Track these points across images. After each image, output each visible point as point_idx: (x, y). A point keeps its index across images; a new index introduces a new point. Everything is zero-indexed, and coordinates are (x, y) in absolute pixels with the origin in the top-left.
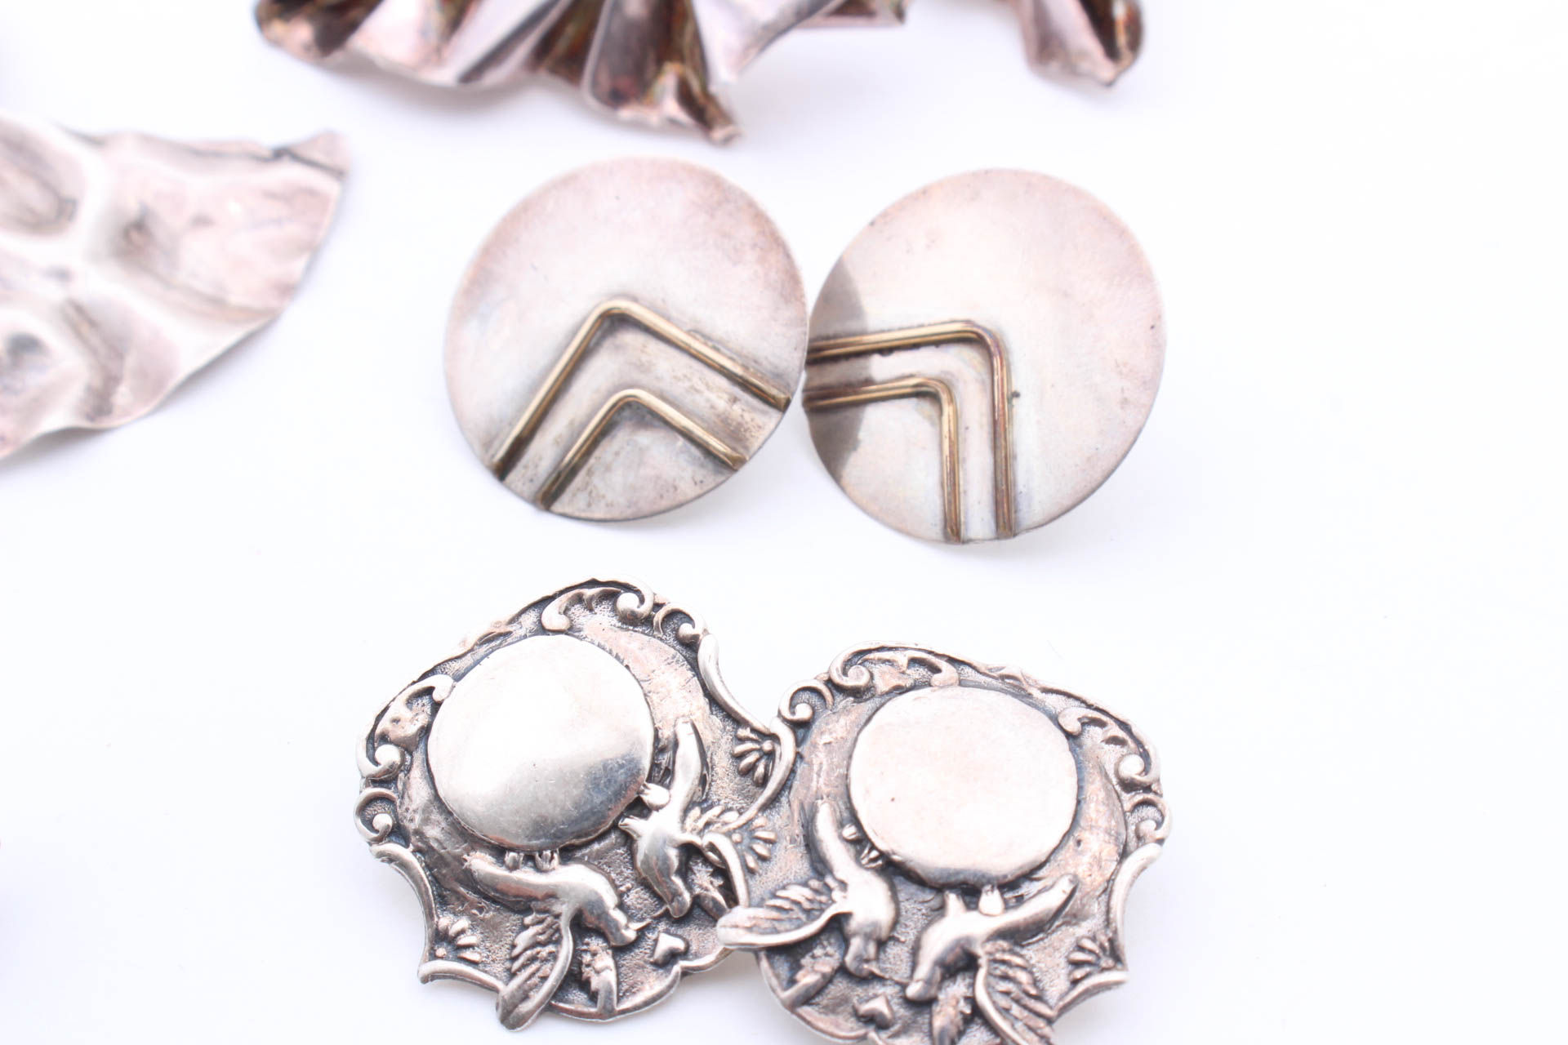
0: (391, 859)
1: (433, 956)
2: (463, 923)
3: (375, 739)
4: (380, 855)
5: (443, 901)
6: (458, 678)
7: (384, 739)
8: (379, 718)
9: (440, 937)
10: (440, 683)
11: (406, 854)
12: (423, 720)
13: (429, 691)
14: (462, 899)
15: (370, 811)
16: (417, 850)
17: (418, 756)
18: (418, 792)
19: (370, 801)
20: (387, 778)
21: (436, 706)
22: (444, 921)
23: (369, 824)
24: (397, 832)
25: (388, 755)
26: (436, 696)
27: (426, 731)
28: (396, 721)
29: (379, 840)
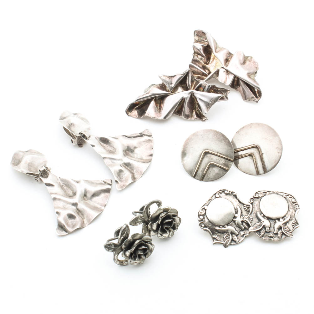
0: (205, 230)
1: (214, 241)
2: (216, 236)
3: (199, 216)
4: (203, 230)
5: (213, 234)
6: (207, 206)
7: (200, 215)
8: (199, 213)
9: (214, 238)
10: (205, 207)
11: (207, 229)
12: (204, 212)
13: (204, 208)
14: (216, 233)
15: (201, 225)
16: (208, 228)
17: (205, 216)
18: (206, 220)
19: (201, 224)
20: (202, 220)
21: (206, 210)
22: (214, 236)
23: (201, 226)
24: (205, 227)
25: (201, 217)
26: (205, 209)
27: (205, 213)
28: (201, 213)
29: (203, 228)
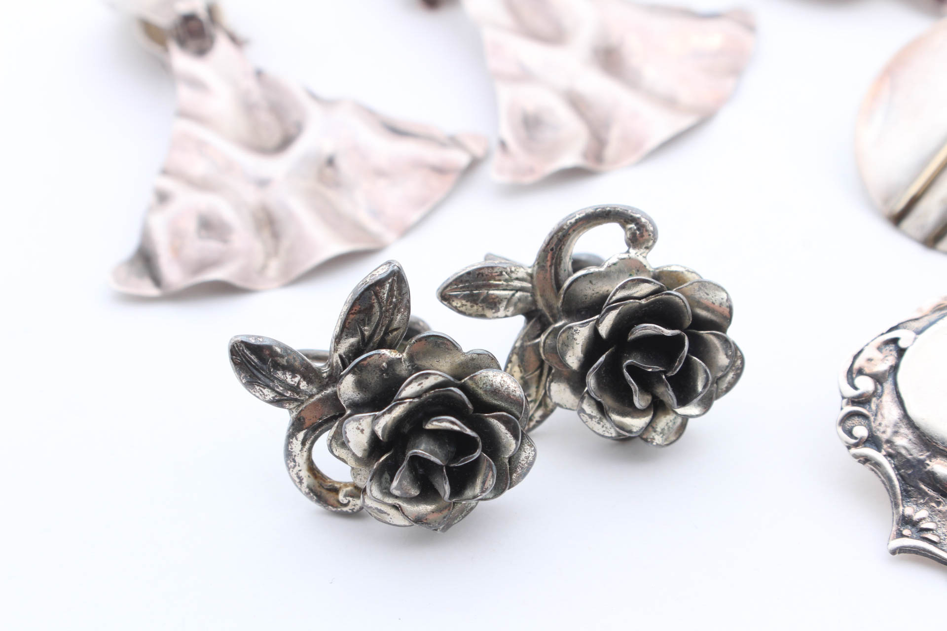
0: (866, 460)
1: (900, 535)
2: (923, 513)
3: (852, 374)
4: (855, 456)
5: (907, 495)
6: (919, 332)
7: (860, 372)
8: (856, 357)
9: (906, 521)
10: (905, 337)
11: (879, 457)
12: (891, 361)
13: (895, 341)
14: (924, 494)
15: (849, 423)
16: (889, 455)
17: (888, 386)
18: (889, 412)
19: (850, 415)
20: (862, 400)
21: (901, 352)
22: (909, 510)
23: (850, 433)
24: (873, 441)
25: (865, 385)
26: (902, 344)
27: (895, 368)
28: (870, 360)
29: (856, 445)
